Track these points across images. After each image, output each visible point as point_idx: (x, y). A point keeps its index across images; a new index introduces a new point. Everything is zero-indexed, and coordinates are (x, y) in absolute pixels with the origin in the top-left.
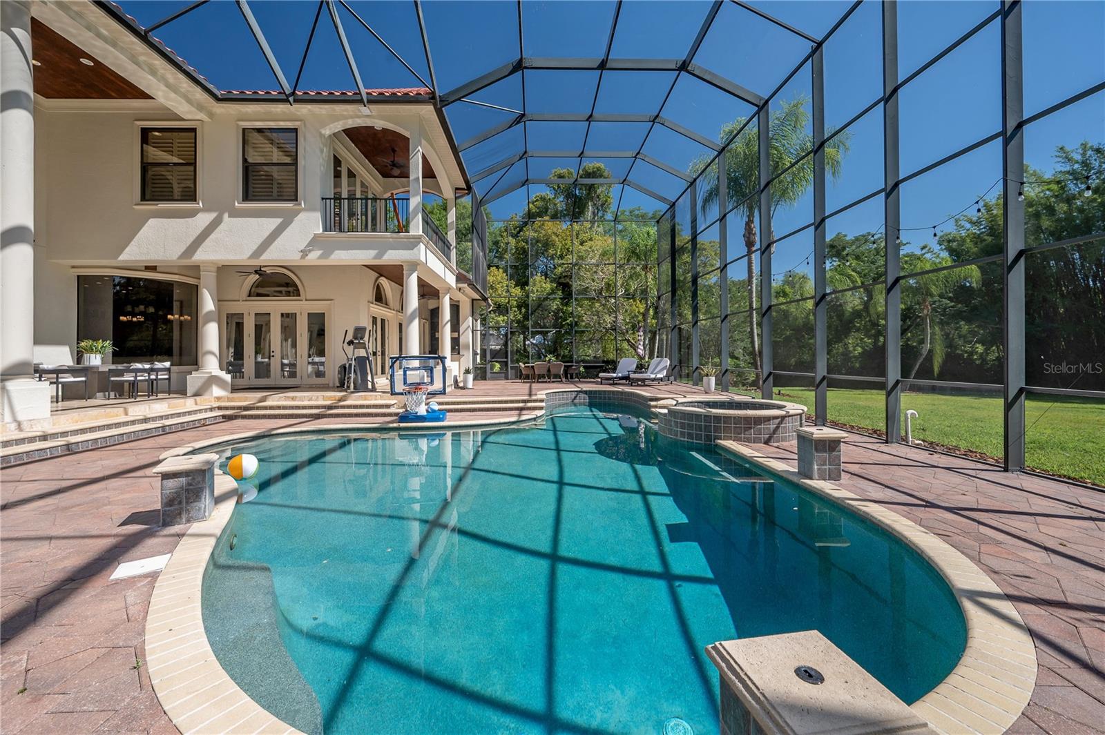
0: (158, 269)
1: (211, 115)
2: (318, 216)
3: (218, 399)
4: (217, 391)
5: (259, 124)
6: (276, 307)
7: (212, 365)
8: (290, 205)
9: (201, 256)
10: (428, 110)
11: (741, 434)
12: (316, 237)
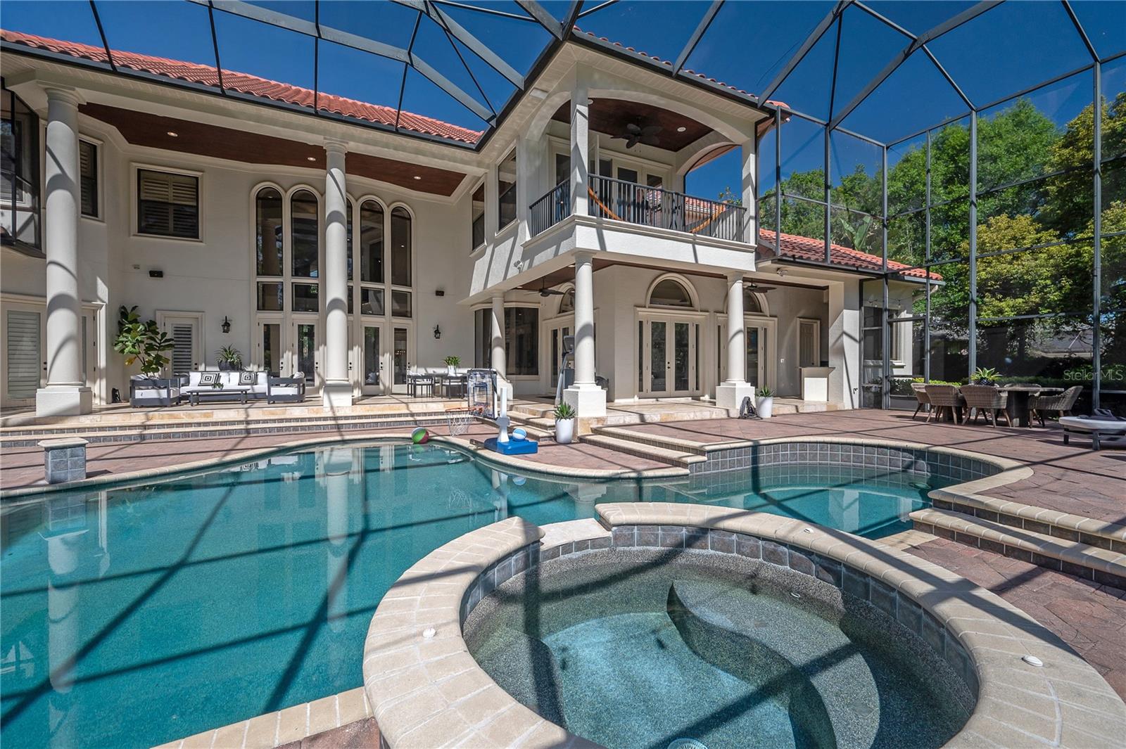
2: (526, 226)
5: (505, 154)
8: (513, 223)
12: (527, 244)
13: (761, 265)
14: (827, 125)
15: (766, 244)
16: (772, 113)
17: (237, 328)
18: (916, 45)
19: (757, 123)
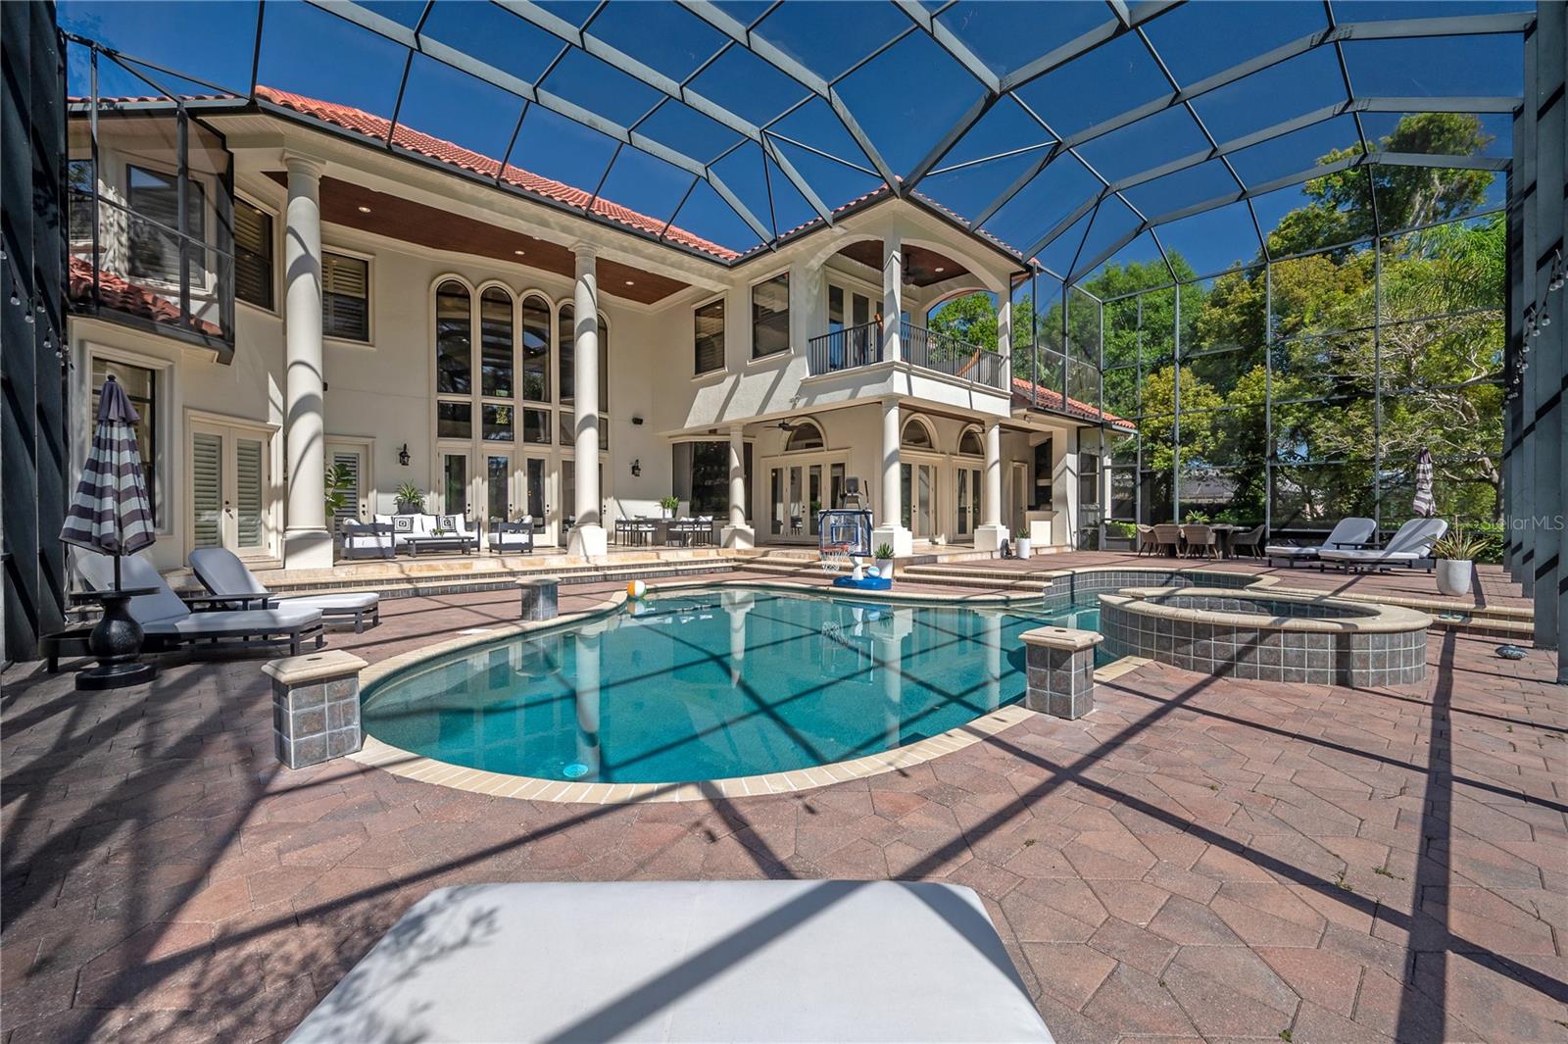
0: (719, 432)
1: (732, 282)
2: (804, 361)
3: (739, 551)
4: (740, 544)
5: (769, 276)
6: (805, 459)
7: (738, 520)
8: (781, 355)
9: (728, 417)
10: (897, 204)
11: (1169, 649)
12: (805, 382)
13: (1016, 412)
14: (1065, 282)
15: (1021, 392)
16: (1029, 269)
17: (416, 457)
18: (1146, 227)
19: (1012, 275)
